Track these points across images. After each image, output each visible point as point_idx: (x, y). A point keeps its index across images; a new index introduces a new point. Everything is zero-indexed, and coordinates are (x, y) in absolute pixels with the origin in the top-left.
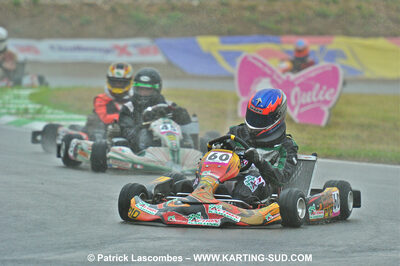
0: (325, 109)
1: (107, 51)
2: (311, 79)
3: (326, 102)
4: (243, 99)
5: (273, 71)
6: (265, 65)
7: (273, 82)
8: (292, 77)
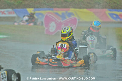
4: (46, 28)
5: (56, 20)
6: (53, 17)
7: (56, 23)
8: (62, 21)
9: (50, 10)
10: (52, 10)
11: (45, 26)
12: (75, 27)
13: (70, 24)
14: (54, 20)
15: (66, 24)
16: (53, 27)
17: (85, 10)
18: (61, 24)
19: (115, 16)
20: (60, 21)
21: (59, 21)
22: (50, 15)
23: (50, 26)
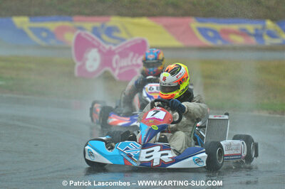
3: (138, 66)
4: (78, 64)
5: (100, 44)
6: (93, 39)
7: (100, 51)
8: (114, 48)
9: (64, 20)
10: (71, 21)
11: (75, 59)
13: (131, 54)
14: (96, 44)
15: (123, 54)
16: (93, 60)
17: (144, 21)
18: (111, 53)
19: (211, 34)
20: (110, 48)
21: (107, 47)
23: (87, 59)
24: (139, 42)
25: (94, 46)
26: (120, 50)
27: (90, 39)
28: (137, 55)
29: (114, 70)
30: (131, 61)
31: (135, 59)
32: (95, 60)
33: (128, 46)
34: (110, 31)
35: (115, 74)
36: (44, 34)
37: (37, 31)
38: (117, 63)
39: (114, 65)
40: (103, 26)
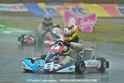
0: (92, 27)
1: (10, 8)
2: (87, 18)
3: (92, 25)
4: (66, 24)
5: (75, 15)
6: (72, 13)
7: (75, 18)
8: (81, 17)
10: (63, 5)
11: (64, 22)
12: (94, 23)
13: (89, 20)
14: (73, 15)
15: (85, 20)
18: (80, 19)
21: (78, 17)
22: (70, 11)
23: (70, 22)
24: (93, 14)
25: (73, 16)
26: (84, 18)
27: (71, 13)
28: (91, 20)
29: (81, 27)
30: (89, 22)
31: (90, 22)
32: (73, 22)
33: (88, 16)
34: (80, 10)
35: (82, 29)
36: (51, 11)
37: (48, 10)
38: (82, 23)
39: (81, 24)
40: (77, 7)
